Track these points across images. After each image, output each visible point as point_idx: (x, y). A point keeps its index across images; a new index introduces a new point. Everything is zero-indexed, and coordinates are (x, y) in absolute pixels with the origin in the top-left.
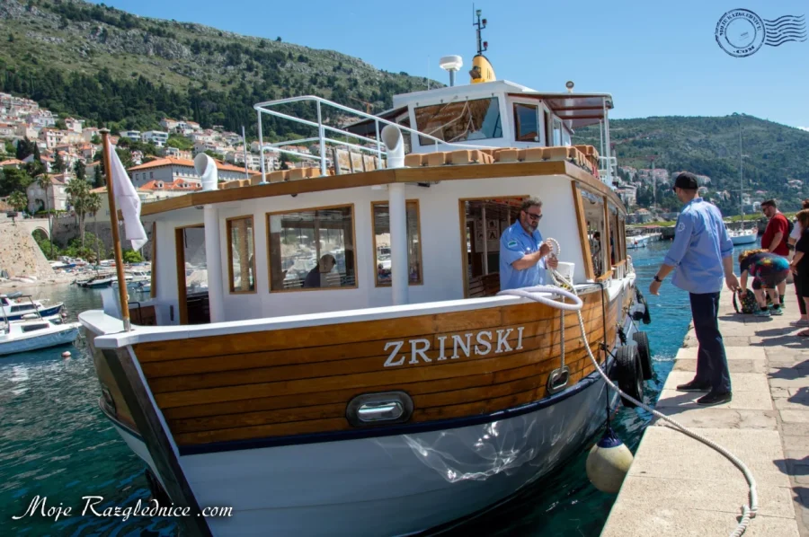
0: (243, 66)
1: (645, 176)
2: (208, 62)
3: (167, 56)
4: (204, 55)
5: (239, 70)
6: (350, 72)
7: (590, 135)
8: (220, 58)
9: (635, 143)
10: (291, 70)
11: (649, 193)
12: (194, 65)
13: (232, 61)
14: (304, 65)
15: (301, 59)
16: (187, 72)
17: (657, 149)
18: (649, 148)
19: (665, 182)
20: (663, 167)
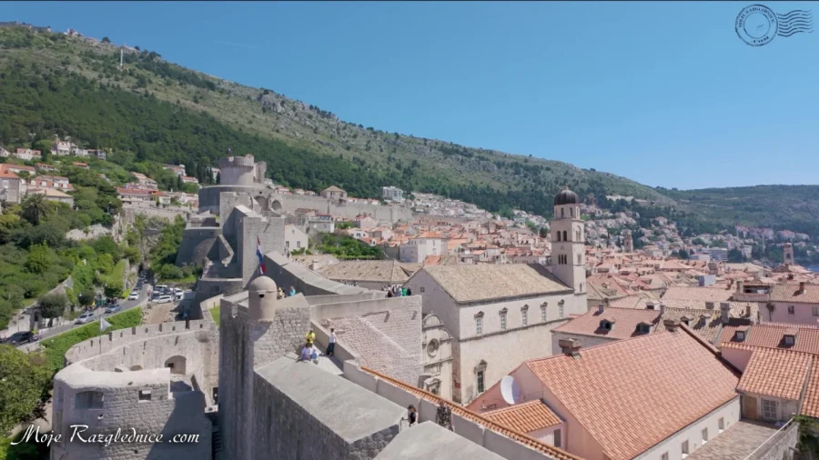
0: (522, 175)
1: (755, 234)
2: (506, 173)
3: (488, 171)
4: (503, 169)
5: (521, 177)
6: (573, 175)
7: (712, 203)
8: (511, 171)
9: (747, 209)
10: (544, 176)
11: (760, 249)
12: (500, 175)
13: (517, 173)
14: (549, 172)
15: (548, 169)
16: (499, 180)
17: (765, 213)
18: (758, 213)
19: (771, 238)
20: (769, 227)
